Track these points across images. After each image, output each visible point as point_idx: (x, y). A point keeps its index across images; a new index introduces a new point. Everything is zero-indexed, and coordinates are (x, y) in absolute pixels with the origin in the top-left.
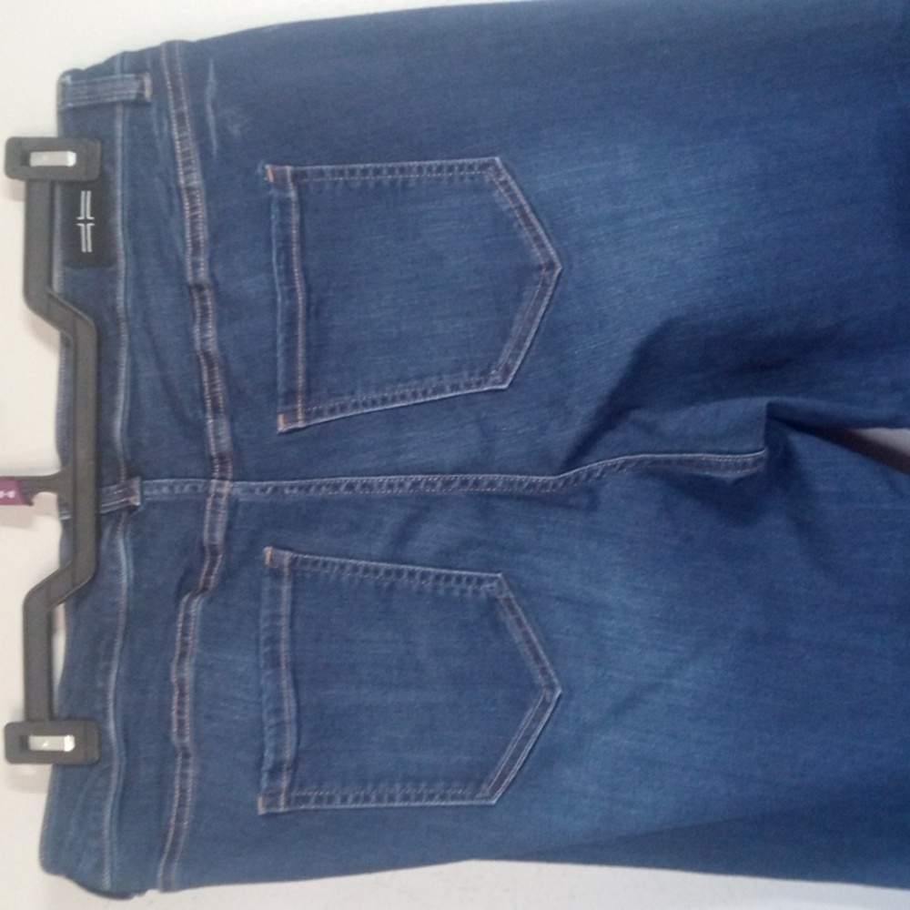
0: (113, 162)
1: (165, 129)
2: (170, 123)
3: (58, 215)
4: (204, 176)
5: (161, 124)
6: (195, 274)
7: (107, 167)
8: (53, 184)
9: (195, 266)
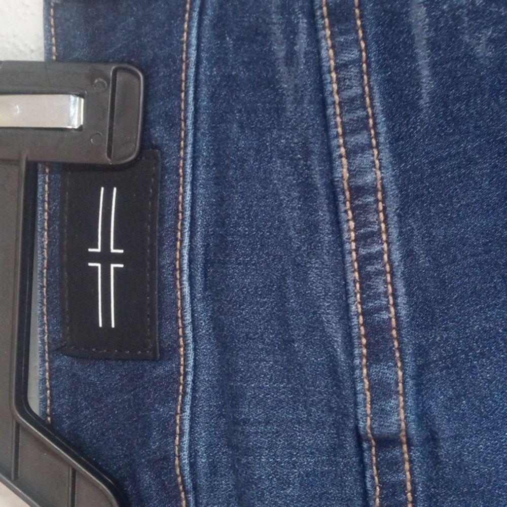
0: (173, 122)
1: (302, 43)
2: (314, 29)
3: (43, 239)
4: (398, 157)
5: (291, 32)
6: (380, 414)
7: (158, 133)
8: (32, 169)
9: (381, 390)
